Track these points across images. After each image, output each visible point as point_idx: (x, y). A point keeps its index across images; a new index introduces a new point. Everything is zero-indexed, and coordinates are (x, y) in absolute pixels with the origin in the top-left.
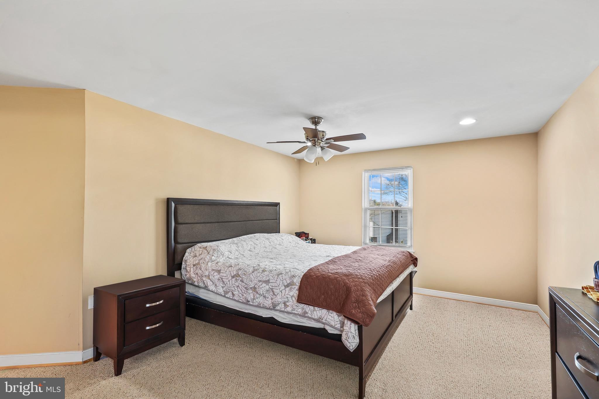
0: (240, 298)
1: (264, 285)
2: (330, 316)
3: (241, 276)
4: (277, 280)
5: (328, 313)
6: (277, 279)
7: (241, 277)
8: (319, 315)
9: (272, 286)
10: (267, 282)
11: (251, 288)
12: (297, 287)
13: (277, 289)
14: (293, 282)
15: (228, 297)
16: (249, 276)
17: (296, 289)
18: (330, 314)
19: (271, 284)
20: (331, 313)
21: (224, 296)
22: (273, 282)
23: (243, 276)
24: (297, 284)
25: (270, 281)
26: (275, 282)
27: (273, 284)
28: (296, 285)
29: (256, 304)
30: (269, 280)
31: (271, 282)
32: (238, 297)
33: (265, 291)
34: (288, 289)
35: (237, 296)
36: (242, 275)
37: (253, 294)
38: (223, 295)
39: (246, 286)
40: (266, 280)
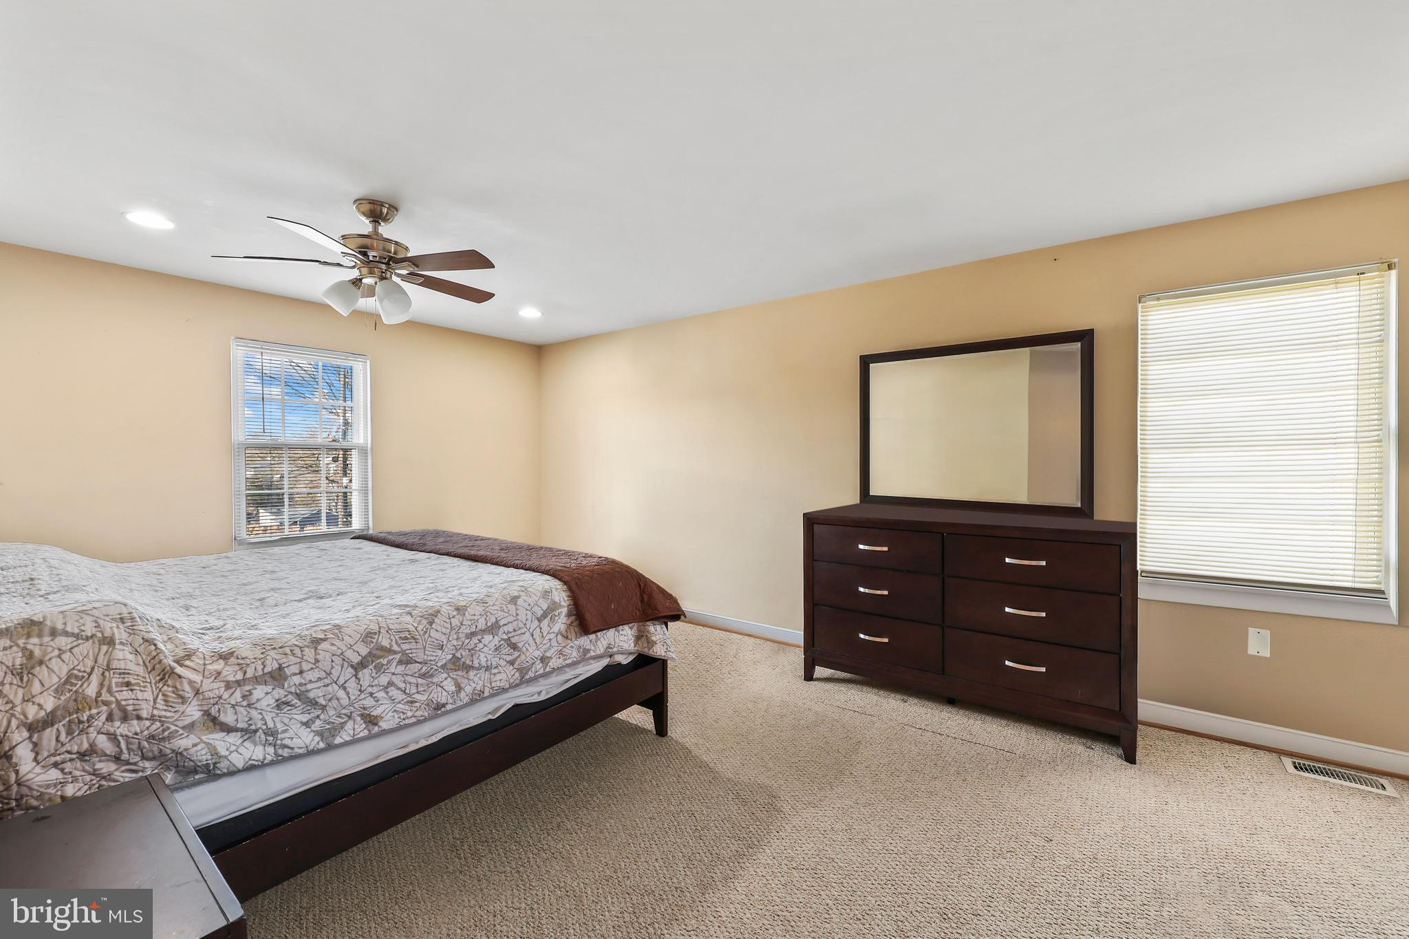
0: (404, 713)
1: (487, 638)
2: (622, 635)
3: (395, 648)
4: (517, 615)
5: (616, 632)
6: (518, 612)
7: (395, 652)
8: (605, 643)
9: (509, 632)
10: (493, 629)
11: (443, 667)
12: (565, 611)
13: (524, 634)
14: (554, 603)
15: (348, 738)
16: (426, 636)
17: (564, 614)
18: (621, 632)
19: (506, 629)
20: (622, 630)
21: (330, 747)
22: (509, 623)
23: (405, 647)
24: (563, 603)
25: (501, 623)
26: (514, 620)
27: (510, 628)
28: (564, 607)
29: (466, 700)
30: (497, 622)
31: (504, 625)
32: (396, 716)
33: (490, 652)
34: (546, 622)
35: (393, 716)
36: (399, 646)
37: (453, 678)
38: (322, 745)
39: (424, 668)
40: (489, 624)
